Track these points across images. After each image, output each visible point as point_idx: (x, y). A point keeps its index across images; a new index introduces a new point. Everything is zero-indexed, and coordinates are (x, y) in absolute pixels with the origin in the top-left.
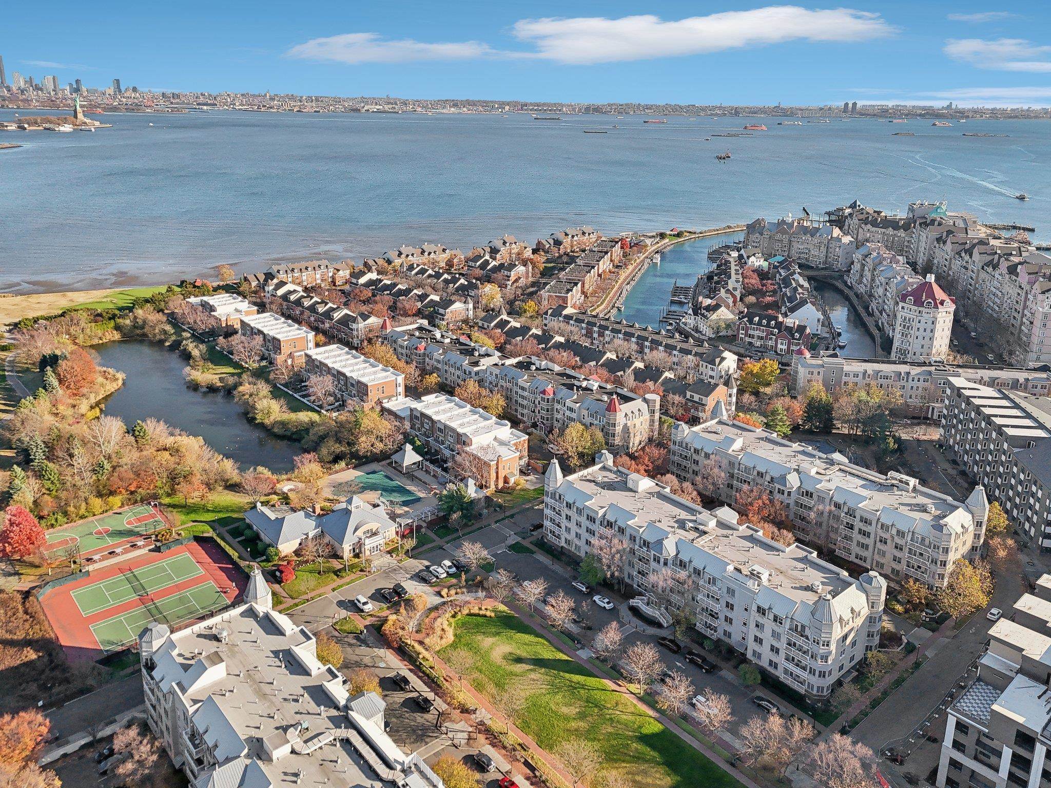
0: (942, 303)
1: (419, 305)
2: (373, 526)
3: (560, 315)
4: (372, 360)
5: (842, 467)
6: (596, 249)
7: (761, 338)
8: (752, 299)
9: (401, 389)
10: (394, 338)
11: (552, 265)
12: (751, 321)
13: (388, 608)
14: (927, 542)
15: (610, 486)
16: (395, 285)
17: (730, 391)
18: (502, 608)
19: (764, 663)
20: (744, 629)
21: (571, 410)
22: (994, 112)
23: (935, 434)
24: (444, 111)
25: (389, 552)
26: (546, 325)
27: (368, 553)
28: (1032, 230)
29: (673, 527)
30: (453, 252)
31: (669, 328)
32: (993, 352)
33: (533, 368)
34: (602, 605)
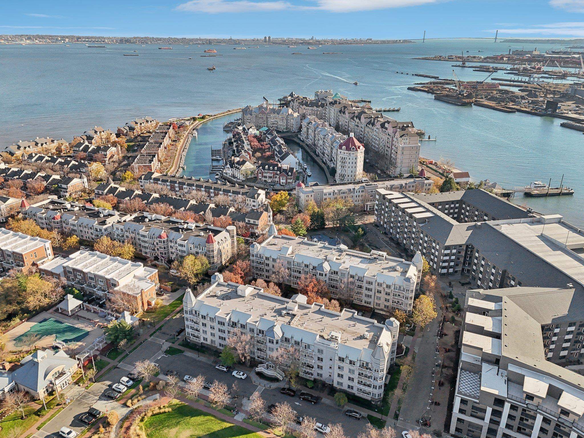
0: (359, 148)
1: (45, 183)
2: (60, 369)
3: (151, 178)
4: (20, 233)
5: (348, 253)
6: (158, 131)
7: (271, 177)
8: (258, 154)
9: (50, 251)
10: (33, 212)
11: (133, 143)
12: (264, 168)
13: (88, 430)
14: (402, 289)
15: (226, 297)
16: (21, 171)
17: (269, 214)
18: (175, 401)
19: (345, 387)
20: (331, 371)
21: (182, 245)
22: (332, 41)
23: (371, 219)
24: (22, 42)
25: (77, 383)
26: (142, 186)
27: (59, 389)
28: (370, 102)
29: (275, 316)
30: (60, 142)
31: (217, 177)
32: (379, 169)
33: (147, 220)
34: (239, 377)
